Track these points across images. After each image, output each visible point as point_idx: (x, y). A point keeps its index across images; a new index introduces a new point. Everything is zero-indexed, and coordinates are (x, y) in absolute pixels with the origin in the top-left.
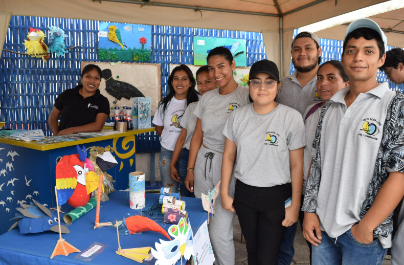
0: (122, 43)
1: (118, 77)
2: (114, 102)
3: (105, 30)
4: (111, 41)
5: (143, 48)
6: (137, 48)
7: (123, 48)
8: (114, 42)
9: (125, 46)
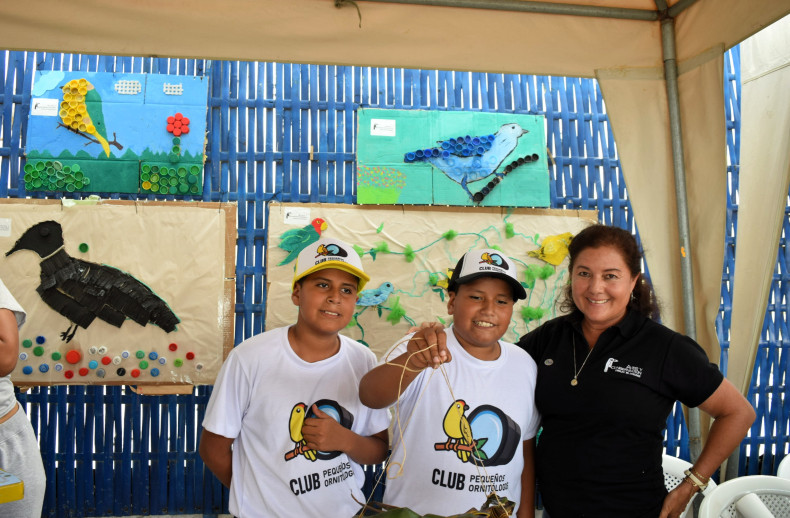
0: (104, 135)
1: (84, 248)
2: (64, 335)
3: (50, 94)
4: (69, 128)
5: (176, 149)
6: (156, 150)
7: (108, 149)
8: (77, 131)
9: (115, 143)
